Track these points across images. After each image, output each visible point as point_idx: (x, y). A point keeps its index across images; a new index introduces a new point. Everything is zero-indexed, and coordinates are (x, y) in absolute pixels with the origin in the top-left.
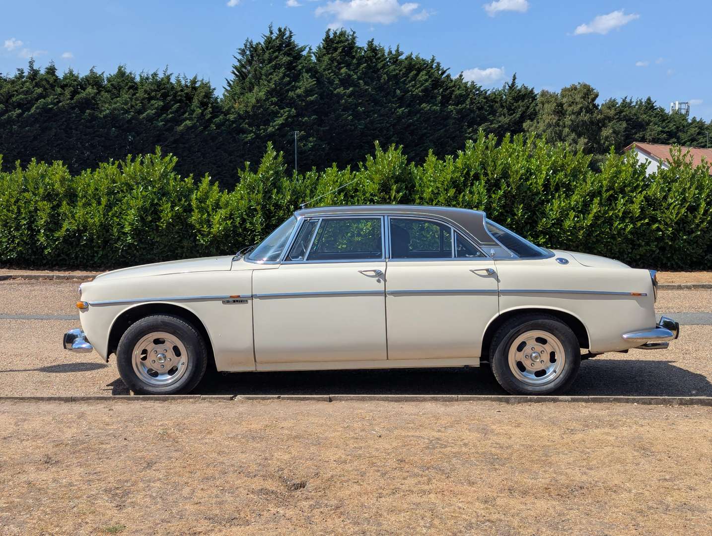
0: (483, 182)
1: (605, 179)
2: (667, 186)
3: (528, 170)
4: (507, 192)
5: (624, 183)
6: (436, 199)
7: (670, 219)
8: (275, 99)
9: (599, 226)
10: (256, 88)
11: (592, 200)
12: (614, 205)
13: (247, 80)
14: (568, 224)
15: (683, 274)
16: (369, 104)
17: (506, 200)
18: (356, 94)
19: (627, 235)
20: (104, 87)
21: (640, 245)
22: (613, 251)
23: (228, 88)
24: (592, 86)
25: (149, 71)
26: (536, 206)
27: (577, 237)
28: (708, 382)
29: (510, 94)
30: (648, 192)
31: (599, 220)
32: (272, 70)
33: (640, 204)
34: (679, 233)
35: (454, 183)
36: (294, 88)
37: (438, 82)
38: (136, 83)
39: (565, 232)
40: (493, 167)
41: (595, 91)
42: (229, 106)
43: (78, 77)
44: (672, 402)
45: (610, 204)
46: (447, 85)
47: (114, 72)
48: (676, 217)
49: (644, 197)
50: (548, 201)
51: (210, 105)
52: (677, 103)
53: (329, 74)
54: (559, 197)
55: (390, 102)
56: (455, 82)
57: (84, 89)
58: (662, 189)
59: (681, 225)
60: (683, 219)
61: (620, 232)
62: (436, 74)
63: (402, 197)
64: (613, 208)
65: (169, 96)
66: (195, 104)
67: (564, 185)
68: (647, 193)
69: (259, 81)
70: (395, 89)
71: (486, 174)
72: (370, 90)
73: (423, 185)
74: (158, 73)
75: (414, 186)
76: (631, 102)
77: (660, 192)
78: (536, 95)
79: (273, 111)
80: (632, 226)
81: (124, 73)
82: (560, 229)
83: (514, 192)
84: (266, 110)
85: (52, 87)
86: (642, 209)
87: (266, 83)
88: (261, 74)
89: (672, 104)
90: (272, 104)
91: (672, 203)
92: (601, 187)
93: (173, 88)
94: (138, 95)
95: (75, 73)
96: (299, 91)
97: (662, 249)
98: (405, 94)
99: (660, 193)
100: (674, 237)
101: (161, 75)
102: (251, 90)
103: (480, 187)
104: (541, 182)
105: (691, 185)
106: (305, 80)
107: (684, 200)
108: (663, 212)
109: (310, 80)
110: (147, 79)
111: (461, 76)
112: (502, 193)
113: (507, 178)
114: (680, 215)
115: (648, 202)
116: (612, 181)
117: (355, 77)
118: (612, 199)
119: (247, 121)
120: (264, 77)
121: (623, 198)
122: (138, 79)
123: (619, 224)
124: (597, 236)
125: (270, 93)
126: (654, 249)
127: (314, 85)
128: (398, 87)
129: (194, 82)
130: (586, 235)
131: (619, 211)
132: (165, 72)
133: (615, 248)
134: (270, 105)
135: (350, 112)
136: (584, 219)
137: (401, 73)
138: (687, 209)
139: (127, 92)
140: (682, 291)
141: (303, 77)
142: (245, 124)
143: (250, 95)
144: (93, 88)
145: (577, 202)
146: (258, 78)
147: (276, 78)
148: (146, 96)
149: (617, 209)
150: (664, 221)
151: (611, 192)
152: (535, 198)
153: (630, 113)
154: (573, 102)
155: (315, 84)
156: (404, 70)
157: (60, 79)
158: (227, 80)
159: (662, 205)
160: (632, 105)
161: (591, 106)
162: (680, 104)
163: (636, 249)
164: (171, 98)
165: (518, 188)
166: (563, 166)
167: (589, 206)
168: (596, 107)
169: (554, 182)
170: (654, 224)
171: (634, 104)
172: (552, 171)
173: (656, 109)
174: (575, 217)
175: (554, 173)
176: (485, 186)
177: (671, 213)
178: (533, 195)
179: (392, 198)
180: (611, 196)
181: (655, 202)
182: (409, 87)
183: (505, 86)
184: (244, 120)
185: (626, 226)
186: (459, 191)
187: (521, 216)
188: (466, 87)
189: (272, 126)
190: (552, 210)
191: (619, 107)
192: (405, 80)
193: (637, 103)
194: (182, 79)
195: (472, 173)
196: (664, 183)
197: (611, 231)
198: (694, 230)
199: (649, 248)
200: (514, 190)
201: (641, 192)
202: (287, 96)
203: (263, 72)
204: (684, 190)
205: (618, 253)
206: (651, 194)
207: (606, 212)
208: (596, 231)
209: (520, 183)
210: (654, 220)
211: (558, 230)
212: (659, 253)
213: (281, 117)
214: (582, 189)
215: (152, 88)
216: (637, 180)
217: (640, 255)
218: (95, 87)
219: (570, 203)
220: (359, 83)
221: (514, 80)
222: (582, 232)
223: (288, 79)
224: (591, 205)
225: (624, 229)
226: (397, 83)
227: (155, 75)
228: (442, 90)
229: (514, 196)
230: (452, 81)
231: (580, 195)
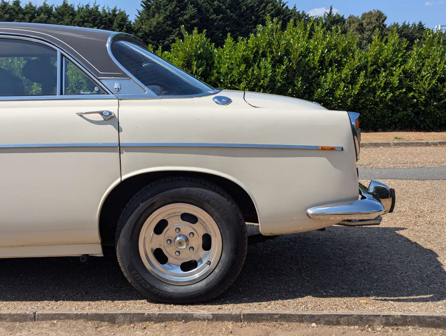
0: (269, 59)
1: (370, 56)
2: (421, 62)
3: (307, 49)
4: (289, 67)
5: (386, 59)
6: (230, 73)
7: (424, 88)
8: (169, 22)
9: (364, 95)
10: (157, 15)
11: (359, 73)
12: (377, 77)
13: (151, 9)
14: (338, 93)
15: (434, 133)
16: (233, 26)
17: (288, 74)
18: (225, 19)
19: (387, 102)
20: (52, 14)
21: (398, 111)
22: (376, 116)
23: (139, 16)
24: (383, 12)
25: (83, 4)
26: (313, 78)
27: (346, 104)
28: (439, 265)
29: (329, 19)
30: (406, 67)
31: (364, 90)
32: (168, 3)
33: (399, 76)
34: (430, 100)
35: (245, 60)
36: (182, 15)
37: (280, 11)
38: (74, 12)
39: (336, 100)
40: (277, 46)
41: (385, 15)
42: (138, 27)
43: (35, 8)
44: (373, 321)
45: (374, 77)
46: (286, 13)
47: (60, 4)
48: (428, 87)
49: (402, 71)
50: (323, 75)
51: (125, 26)
52: (439, 26)
53: (207, 5)
54: (332, 71)
55: (248, 24)
56: (292, 11)
57: (39, 15)
58: (417, 64)
59: (432, 94)
60: (434, 89)
61: (382, 99)
62: (279, 6)
63: (202, 72)
64: (376, 80)
65: (97, 20)
66: (115, 25)
67: (336, 61)
68: (404, 67)
69: (159, 11)
70: (251, 16)
71: (272, 52)
72: (234, 16)
73: (221, 62)
74: (90, 4)
75: (213, 63)
76: (409, 25)
77: (415, 66)
78: (345, 20)
79: (168, 30)
80: (391, 94)
81: (67, 5)
82: (332, 98)
83: (295, 67)
84: (164, 29)
85: (17, 13)
86: (400, 80)
87: (163, 11)
88: (161, 6)
89: (436, 27)
90: (168, 25)
91: (425, 76)
92: (367, 62)
93: (100, 15)
94: (75, 19)
95: (34, 5)
96: (185, 17)
97: (417, 114)
98: (258, 19)
99: (416, 68)
100: (427, 103)
101: (91, 6)
102: (154, 17)
103: (266, 63)
104: (317, 58)
105: (441, 60)
106: (190, 9)
107: (435, 73)
108: (418, 83)
109: (193, 9)
110: (83, 8)
111: (295, 7)
112: (284, 67)
113: (289, 55)
114: (431, 85)
115: (405, 74)
116: (376, 57)
117: (224, 7)
118: (376, 72)
119: (151, 37)
120: (162, 7)
121: (385, 71)
122: (76, 9)
123: (381, 93)
124: (362, 103)
125: (166, 18)
126: (411, 114)
127: (195, 12)
128: (253, 14)
129: (114, 11)
130: (353, 102)
131: (381, 83)
132: (94, 4)
133: (378, 113)
134: (166, 26)
135: (221, 31)
136: (352, 89)
137: (255, 5)
138: (437, 80)
139: (68, 17)
140: (429, 148)
141: (188, 7)
142: (149, 39)
143: (153, 19)
144: (45, 15)
145: (347, 75)
146: (158, 8)
147: (170, 8)
148: (82, 20)
149: (379, 81)
150: (418, 90)
151: (375, 67)
152: (312, 72)
153: (408, 32)
154: (369, 23)
155: (197, 12)
156: (257, 3)
157: (23, 9)
158: (138, 10)
159: (417, 77)
160: (410, 26)
161: (381, 26)
162: (441, 26)
163: (395, 114)
164: (98, 21)
165: (298, 64)
166: (336, 45)
167: (357, 78)
168: (385, 26)
169: (328, 58)
170: (410, 93)
171: (411, 26)
172: (327, 50)
173: (425, 29)
174: (345, 87)
175: (329, 51)
176: (271, 62)
177: (424, 83)
178: (310, 69)
179: (194, 72)
180: (375, 70)
181: (411, 75)
182: (260, 14)
183: (325, 15)
184: (149, 36)
185: (387, 94)
186: (249, 66)
187: (300, 87)
188: (299, 14)
189: (168, 40)
190: (325, 82)
191: (400, 28)
192: (258, 10)
193: (412, 25)
194: (106, 9)
195: (260, 52)
196: (418, 59)
197: (374, 98)
198: (442, 97)
199: (405, 112)
200: (294, 65)
201: (400, 66)
202: (178, 20)
203: (162, 4)
204: (435, 65)
205: (380, 118)
206: (408, 68)
207: (370, 83)
208: (362, 99)
209: (299, 59)
210: (410, 89)
211: (331, 98)
212: (414, 117)
213: (174, 34)
214: (350, 64)
215: (86, 15)
216: (397, 56)
217: (399, 119)
218: (46, 14)
219: (341, 76)
220: (227, 12)
221: (331, 10)
222: (350, 100)
223: (179, 9)
224: (358, 78)
225: (386, 97)
226: (252, 12)
227: (88, 6)
228: (282, 16)
229: (295, 71)
230: (289, 10)
231: (349, 69)
